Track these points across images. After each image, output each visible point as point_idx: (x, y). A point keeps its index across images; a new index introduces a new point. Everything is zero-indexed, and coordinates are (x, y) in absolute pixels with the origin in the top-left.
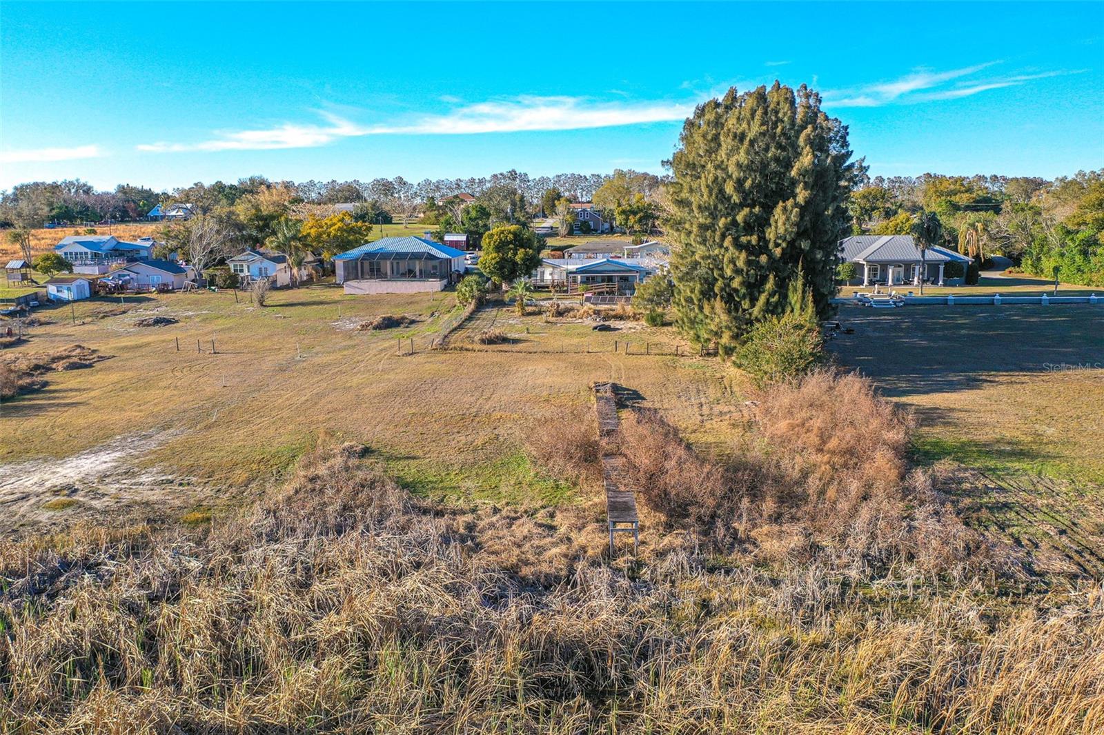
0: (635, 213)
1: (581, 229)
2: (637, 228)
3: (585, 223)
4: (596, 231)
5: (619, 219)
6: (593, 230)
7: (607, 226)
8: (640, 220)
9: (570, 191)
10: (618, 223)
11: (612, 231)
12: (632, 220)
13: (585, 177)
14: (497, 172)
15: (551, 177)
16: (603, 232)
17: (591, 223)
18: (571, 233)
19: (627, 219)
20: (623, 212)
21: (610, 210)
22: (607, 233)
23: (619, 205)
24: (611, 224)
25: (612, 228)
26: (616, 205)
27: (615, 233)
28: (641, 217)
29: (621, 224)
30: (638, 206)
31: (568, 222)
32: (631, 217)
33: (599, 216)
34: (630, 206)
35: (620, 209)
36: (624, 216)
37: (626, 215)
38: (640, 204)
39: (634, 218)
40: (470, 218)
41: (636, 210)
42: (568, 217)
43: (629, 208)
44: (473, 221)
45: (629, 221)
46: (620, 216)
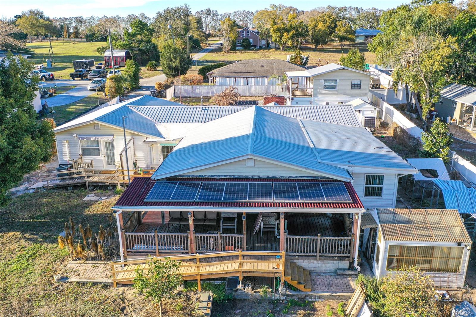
0: (288, 31)
1: (242, 45)
2: (289, 43)
3: (246, 40)
4: (255, 46)
5: (274, 36)
6: (253, 46)
7: (264, 42)
8: (292, 38)
9: (243, 21)
10: (273, 40)
11: (268, 47)
12: (286, 36)
13: (252, 13)
14: (199, 10)
15: (231, 13)
16: (261, 48)
17: (251, 41)
18: (233, 49)
19: (281, 36)
20: (278, 30)
21: (267, 29)
22: (264, 49)
23: (275, 24)
24: (267, 41)
25: (268, 44)
26: (272, 23)
27: (270, 48)
28: (293, 34)
29: (276, 41)
30: (291, 25)
31: (231, 39)
32: (285, 34)
33: (258, 34)
34: (284, 25)
35: (276, 27)
36: (278, 34)
37: (280, 33)
38: (293, 23)
39: (287, 35)
40: (129, 34)
41: (289, 28)
42: (231, 34)
43: (283, 26)
44: (133, 37)
45: (283, 38)
46: (275, 34)
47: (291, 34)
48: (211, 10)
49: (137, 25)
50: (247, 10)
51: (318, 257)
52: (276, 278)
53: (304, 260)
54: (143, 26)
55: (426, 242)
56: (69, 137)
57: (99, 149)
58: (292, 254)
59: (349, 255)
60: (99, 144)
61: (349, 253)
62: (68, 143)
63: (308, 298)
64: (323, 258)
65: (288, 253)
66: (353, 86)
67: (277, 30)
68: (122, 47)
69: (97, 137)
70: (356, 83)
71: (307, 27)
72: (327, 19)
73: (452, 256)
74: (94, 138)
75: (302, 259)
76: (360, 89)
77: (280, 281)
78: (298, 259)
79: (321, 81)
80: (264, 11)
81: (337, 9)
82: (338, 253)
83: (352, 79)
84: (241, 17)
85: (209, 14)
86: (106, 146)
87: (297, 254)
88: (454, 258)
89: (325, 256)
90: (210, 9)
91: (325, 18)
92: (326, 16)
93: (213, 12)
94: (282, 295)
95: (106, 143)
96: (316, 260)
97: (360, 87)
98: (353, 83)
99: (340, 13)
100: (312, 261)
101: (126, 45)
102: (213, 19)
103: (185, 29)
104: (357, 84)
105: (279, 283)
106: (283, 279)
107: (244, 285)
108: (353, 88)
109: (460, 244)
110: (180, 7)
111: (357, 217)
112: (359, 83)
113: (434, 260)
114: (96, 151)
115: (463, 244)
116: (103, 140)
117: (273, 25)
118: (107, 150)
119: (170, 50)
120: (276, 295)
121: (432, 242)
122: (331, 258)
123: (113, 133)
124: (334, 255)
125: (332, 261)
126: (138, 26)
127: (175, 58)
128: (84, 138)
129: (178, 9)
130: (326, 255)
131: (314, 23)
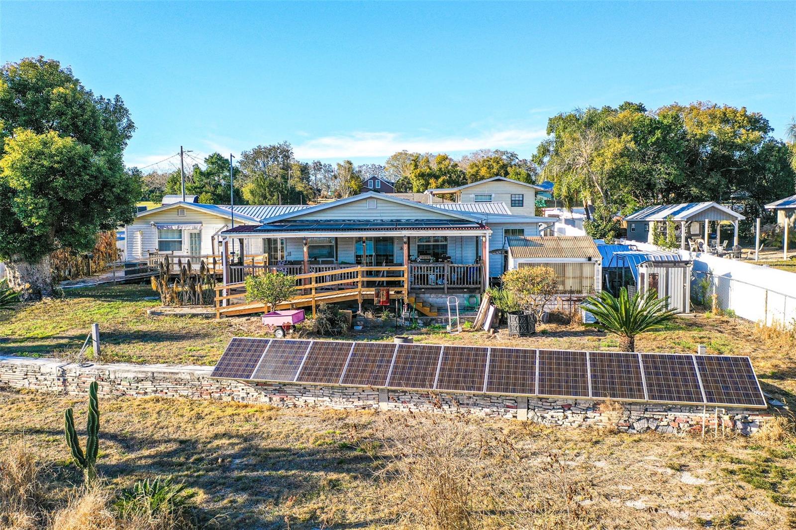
0: (436, 177)
5: (416, 185)
10: (415, 190)
12: (433, 183)
20: (422, 175)
21: (405, 177)
23: (417, 167)
26: (413, 167)
28: (444, 181)
29: (418, 191)
30: (440, 169)
31: (352, 189)
32: (432, 181)
33: (393, 185)
34: (430, 169)
35: (418, 171)
36: (422, 182)
37: (426, 180)
38: (442, 166)
39: (435, 182)
40: (202, 173)
41: (438, 173)
42: (353, 182)
43: (428, 170)
44: (208, 178)
45: (429, 186)
46: (418, 182)
47: (440, 180)
48: (322, 163)
49: (214, 160)
50: (377, 164)
51: (446, 290)
52: (399, 300)
53: (431, 294)
54: (223, 163)
55: (556, 259)
56: (144, 226)
57: (181, 241)
58: (417, 286)
59: (479, 286)
60: (183, 235)
61: (480, 284)
62: (142, 234)
63: (434, 322)
64: (451, 291)
65: (413, 286)
66: (513, 202)
67: (419, 175)
68: (190, 190)
69: (181, 225)
70: (517, 199)
71: (464, 173)
72: (494, 165)
73: (584, 275)
74: (176, 227)
75: (428, 293)
76: (523, 206)
77: (403, 303)
78: (424, 293)
79: (471, 196)
80: (401, 153)
81: (509, 155)
82: (467, 284)
83: (512, 193)
84: (368, 174)
85: (319, 169)
86: (191, 237)
87: (423, 286)
88: (586, 278)
89: (453, 288)
90: (320, 163)
91: (490, 163)
92: (492, 161)
93: (325, 166)
94: (406, 319)
95: (191, 234)
96: (444, 293)
97: (523, 203)
98: (513, 199)
99: (513, 160)
100: (440, 295)
101: (196, 188)
102: (325, 176)
103: (283, 177)
104: (519, 200)
105: (402, 306)
106: (406, 301)
107: (365, 310)
108: (513, 205)
109: (590, 259)
110: (277, 145)
111: (484, 239)
112: (521, 199)
113: (567, 281)
114: (177, 244)
115: (593, 259)
116: (187, 230)
117: (414, 169)
118: (192, 244)
119: (264, 184)
120: (398, 319)
121: (562, 259)
122: (461, 290)
123: (202, 220)
124: (464, 286)
125: (462, 295)
126: (217, 162)
127: (270, 195)
128: (164, 227)
129: (274, 147)
130: (454, 286)
131: (475, 169)
